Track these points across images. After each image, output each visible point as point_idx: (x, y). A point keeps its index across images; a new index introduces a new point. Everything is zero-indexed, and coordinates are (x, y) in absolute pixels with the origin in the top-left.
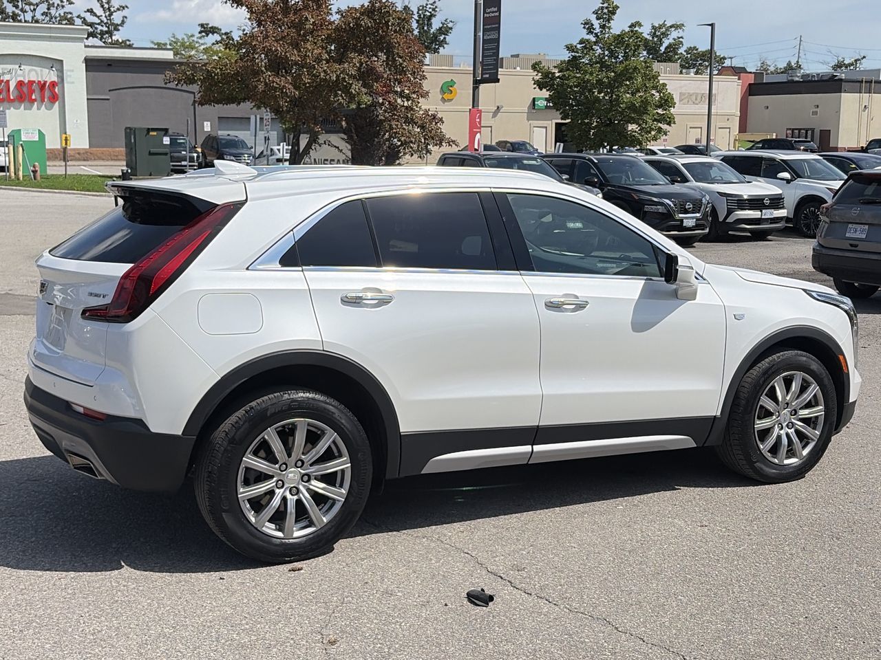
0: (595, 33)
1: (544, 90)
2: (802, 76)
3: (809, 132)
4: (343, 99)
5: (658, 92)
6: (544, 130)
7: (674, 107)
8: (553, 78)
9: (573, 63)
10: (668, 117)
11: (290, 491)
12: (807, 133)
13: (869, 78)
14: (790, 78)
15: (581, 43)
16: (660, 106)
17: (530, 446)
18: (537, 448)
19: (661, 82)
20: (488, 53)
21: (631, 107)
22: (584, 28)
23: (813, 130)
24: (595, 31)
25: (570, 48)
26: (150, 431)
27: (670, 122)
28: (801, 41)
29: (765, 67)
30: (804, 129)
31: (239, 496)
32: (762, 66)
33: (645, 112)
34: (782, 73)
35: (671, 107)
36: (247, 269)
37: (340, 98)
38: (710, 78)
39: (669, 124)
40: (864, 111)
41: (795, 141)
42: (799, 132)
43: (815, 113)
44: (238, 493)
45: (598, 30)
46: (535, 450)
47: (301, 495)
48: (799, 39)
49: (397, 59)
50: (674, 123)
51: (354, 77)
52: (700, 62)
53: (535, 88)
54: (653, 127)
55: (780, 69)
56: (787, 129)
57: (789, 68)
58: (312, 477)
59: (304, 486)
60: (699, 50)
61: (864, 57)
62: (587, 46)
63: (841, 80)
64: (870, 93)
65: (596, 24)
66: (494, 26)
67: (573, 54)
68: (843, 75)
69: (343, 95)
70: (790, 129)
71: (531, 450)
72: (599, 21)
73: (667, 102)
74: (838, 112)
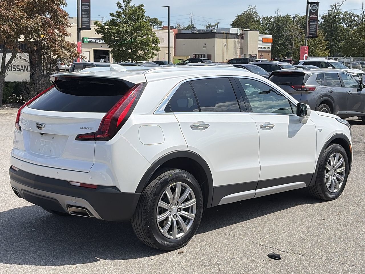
0: (123, 9)
1: (100, 34)
2: (198, 30)
3: (203, 56)
4: (36, 36)
5: (152, 36)
6: (89, 53)
7: (159, 43)
8: (105, 29)
9: (113, 22)
10: (157, 48)
11: (174, 216)
12: (201, 56)
13: (226, 32)
14: (193, 32)
15: (116, 13)
16: (153, 43)
17: (255, 190)
18: (258, 191)
19: (153, 32)
20: (84, 16)
21: (142, 43)
22: (117, 6)
23: (204, 55)
24: (122, 8)
25: (112, 15)
26: (121, 192)
27: (158, 50)
28: (192, 15)
29: (179, 26)
30: (200, 54)
31: (157, 220)
32: (177, 26)
33: (148, 45)
34: (187, 29)
35: (158, 43)
36: (153, 114)
37: (34, 36)
38: (168, 31)
39: (157, 51)
40: (225, 46)
41: (203, 59)
42: (198, 55)
43: (204, 47)
44: (157, 218)
45: (124, 7)
46: (257, 192)
47: (178, 218)
48: (191, 14)
49: (59, 17)
50: (160, 50)
51: (40, 26)
52: (151, 23)
53: (96, 33)
54: (151, 52)
55: (185, 27)
56: (193, 54)
57: (189, 27)
58: (182, 209)
59: (179, 214)
60: (150, 18)
61: (219, 23)
62: (119, 14)
63: (215, 33)
64: (227, 38)
65: (123, 5)
66: (87, 3)
67: (113, 18)
68: (216, 30)
69: (36, 35)
70: (194, 54)
71: (255, 192)
72: (124, 3)
73: (156, 41)
74: (214, 47)
